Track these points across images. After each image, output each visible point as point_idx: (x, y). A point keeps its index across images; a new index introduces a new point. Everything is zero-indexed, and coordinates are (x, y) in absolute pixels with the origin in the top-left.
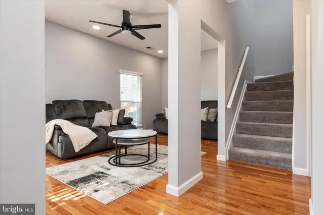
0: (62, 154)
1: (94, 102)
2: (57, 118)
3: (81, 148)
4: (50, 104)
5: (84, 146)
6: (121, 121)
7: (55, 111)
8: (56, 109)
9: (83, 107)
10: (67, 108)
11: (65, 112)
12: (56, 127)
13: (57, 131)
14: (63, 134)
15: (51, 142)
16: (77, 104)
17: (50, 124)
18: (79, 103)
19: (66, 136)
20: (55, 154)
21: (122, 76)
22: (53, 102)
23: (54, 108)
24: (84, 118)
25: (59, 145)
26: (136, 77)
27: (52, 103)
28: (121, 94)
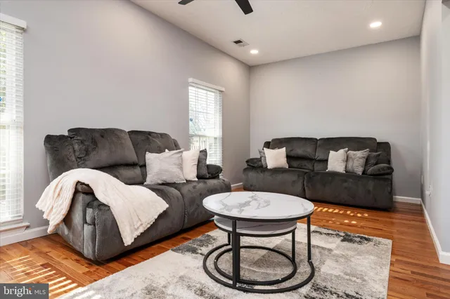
0: (94, 252)
1: (150, 133)
2: (79, 167)
3: (138, 233)
4: (64, 136)
5: (141, 230)
6: (204, 171)
7: (74, 151)
8: (76, 147)
9: (129, 143)
10: (99, 145)
11: (94, 152)
12: (80, 188)
13: (81, 197)
14: (95, 203)
15: (67, 220)
16: (119, 138)
17: (65, 179)
18: (123, 135)
19: (103, 207)
20: (77, 248)
21: (192, 90)
22: (69, 131)
23: (72, 145)
24: (134, 165)
25: (87, 229)
26: (213, 94)
27: (66, 134)
28: (190, 122)
